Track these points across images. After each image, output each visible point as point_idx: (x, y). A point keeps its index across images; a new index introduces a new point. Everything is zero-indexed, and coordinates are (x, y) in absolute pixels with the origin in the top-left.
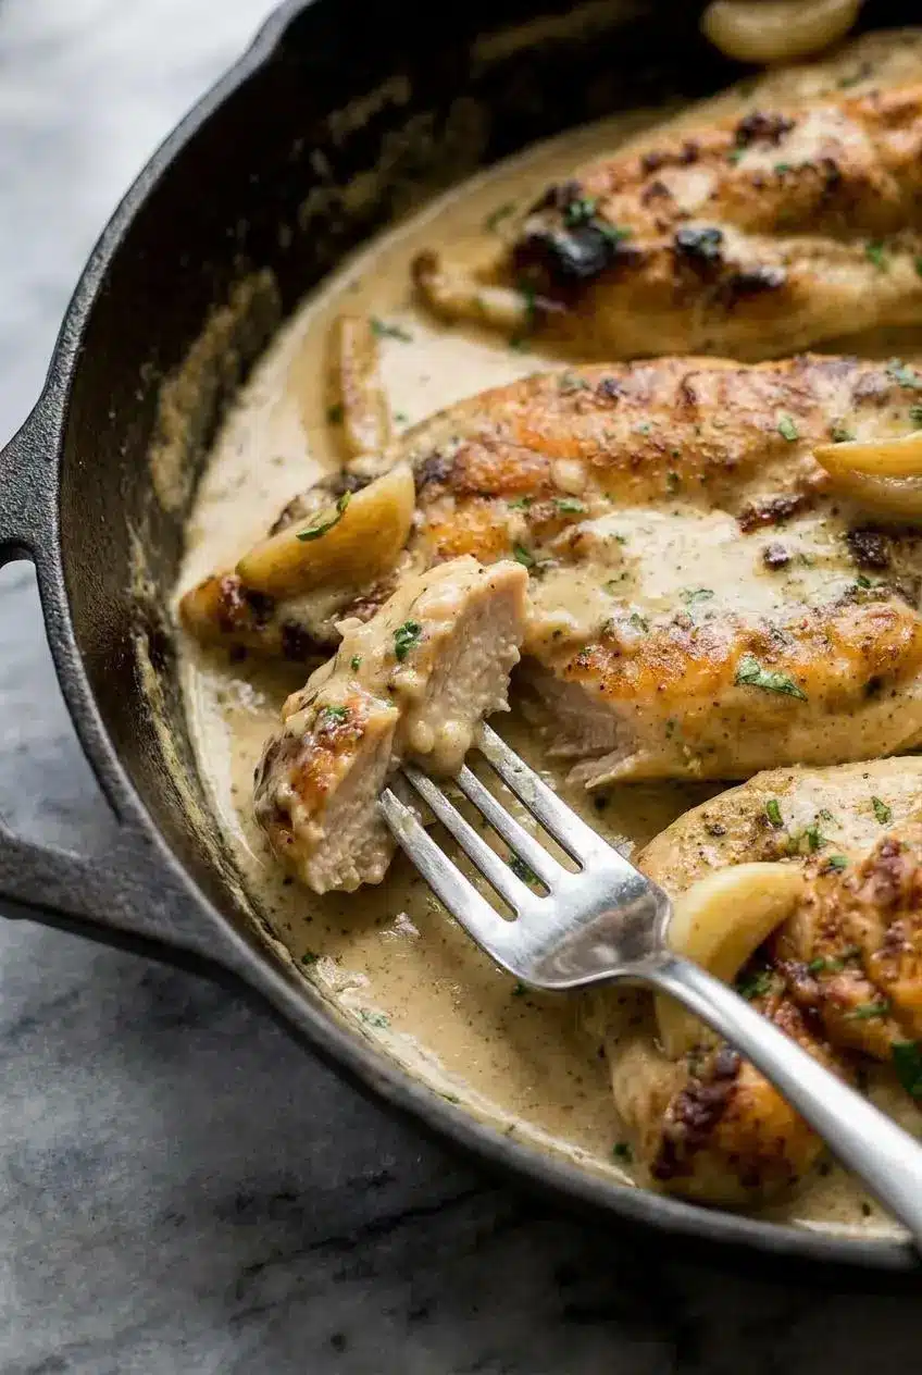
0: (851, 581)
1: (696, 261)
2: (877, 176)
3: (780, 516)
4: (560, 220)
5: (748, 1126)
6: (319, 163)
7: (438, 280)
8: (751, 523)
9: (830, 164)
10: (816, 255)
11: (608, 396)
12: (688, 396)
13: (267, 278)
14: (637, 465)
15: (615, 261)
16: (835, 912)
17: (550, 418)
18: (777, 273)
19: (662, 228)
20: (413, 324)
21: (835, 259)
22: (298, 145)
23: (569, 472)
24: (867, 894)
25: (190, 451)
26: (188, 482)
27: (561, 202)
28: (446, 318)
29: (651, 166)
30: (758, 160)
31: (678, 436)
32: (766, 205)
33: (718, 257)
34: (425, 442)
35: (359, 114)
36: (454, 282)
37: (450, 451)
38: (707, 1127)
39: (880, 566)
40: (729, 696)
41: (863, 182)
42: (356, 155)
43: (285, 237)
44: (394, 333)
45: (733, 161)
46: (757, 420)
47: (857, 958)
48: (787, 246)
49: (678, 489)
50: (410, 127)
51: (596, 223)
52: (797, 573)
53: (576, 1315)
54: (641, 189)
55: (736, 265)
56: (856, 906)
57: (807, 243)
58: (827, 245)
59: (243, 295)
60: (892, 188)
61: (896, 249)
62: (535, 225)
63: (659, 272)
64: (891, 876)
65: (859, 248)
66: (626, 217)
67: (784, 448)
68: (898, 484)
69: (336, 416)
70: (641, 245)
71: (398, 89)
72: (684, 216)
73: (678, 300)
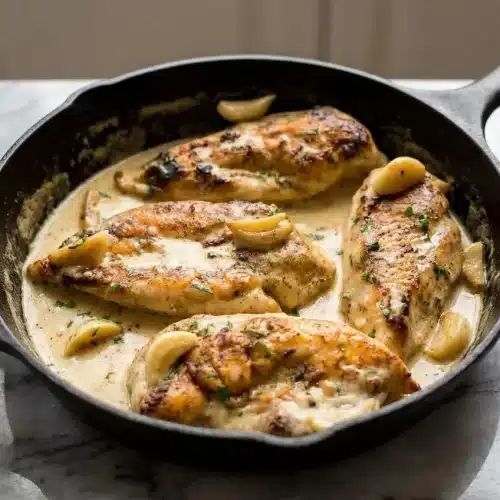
0: (234, 262)
1: (203, 174)
2: (264, 152)
3: (215, 244)
4: (162, 162)
5: (167, 406)
6: (86, 141)
7: (122, 180)
8: (207, 245)
9: (249, 147)
10: (243, 175)
11: (168, 209)
12: (192, 209)
13: (65, 175)
14: (174, 228)
15: (178, 174)
16: (206, 348)
17: (149, 215)
18: (228, 179)
19: (193, 165)
20: (113, 194)
21: (249, 176)
22: (79, 134)
23: (153, 229)
24: (216, 342)
25: (34, 224)
26: (31, 232)
27: (163, 156)
28: (124, 192)
29: (193, 147)
30: (227, 146)
31: (188, 220)
32: (226, 159)
33: (210, 173)
34: (110, 223)
35: (100, 127)
36: (127, 181)
37: (117, 224)
38: (154, 405)
39: (244, 260)
40: (187, 290)
41: (260, 153)
42: (99, 140)
43: (73, 163)
44: (106, 196)
45: (218, 146)
46: (212, 216)
47: (210, 360)
48: (234, 171)
49: (186, 236)
50: (118, 134)
51: (173, 163)
52: (218, 259)
53: (119, 477)
54: (188, 154)
55: (215, 176)
56: (212, 346)
57: (240, 172)
58: (247, 172)
59: (57, 179)
60: (269, 156)
61: (269, 175)
62: (155, 164)
63: (190, 178)
64: (224, 336)
65: (258, 174)
66: (183, 161)
67: (219, 225)
68: (251, 234)
69: (83, 217)
70: (186, 170)
71: (114, 121)
72: (201, 161)
73: (196, 186)
